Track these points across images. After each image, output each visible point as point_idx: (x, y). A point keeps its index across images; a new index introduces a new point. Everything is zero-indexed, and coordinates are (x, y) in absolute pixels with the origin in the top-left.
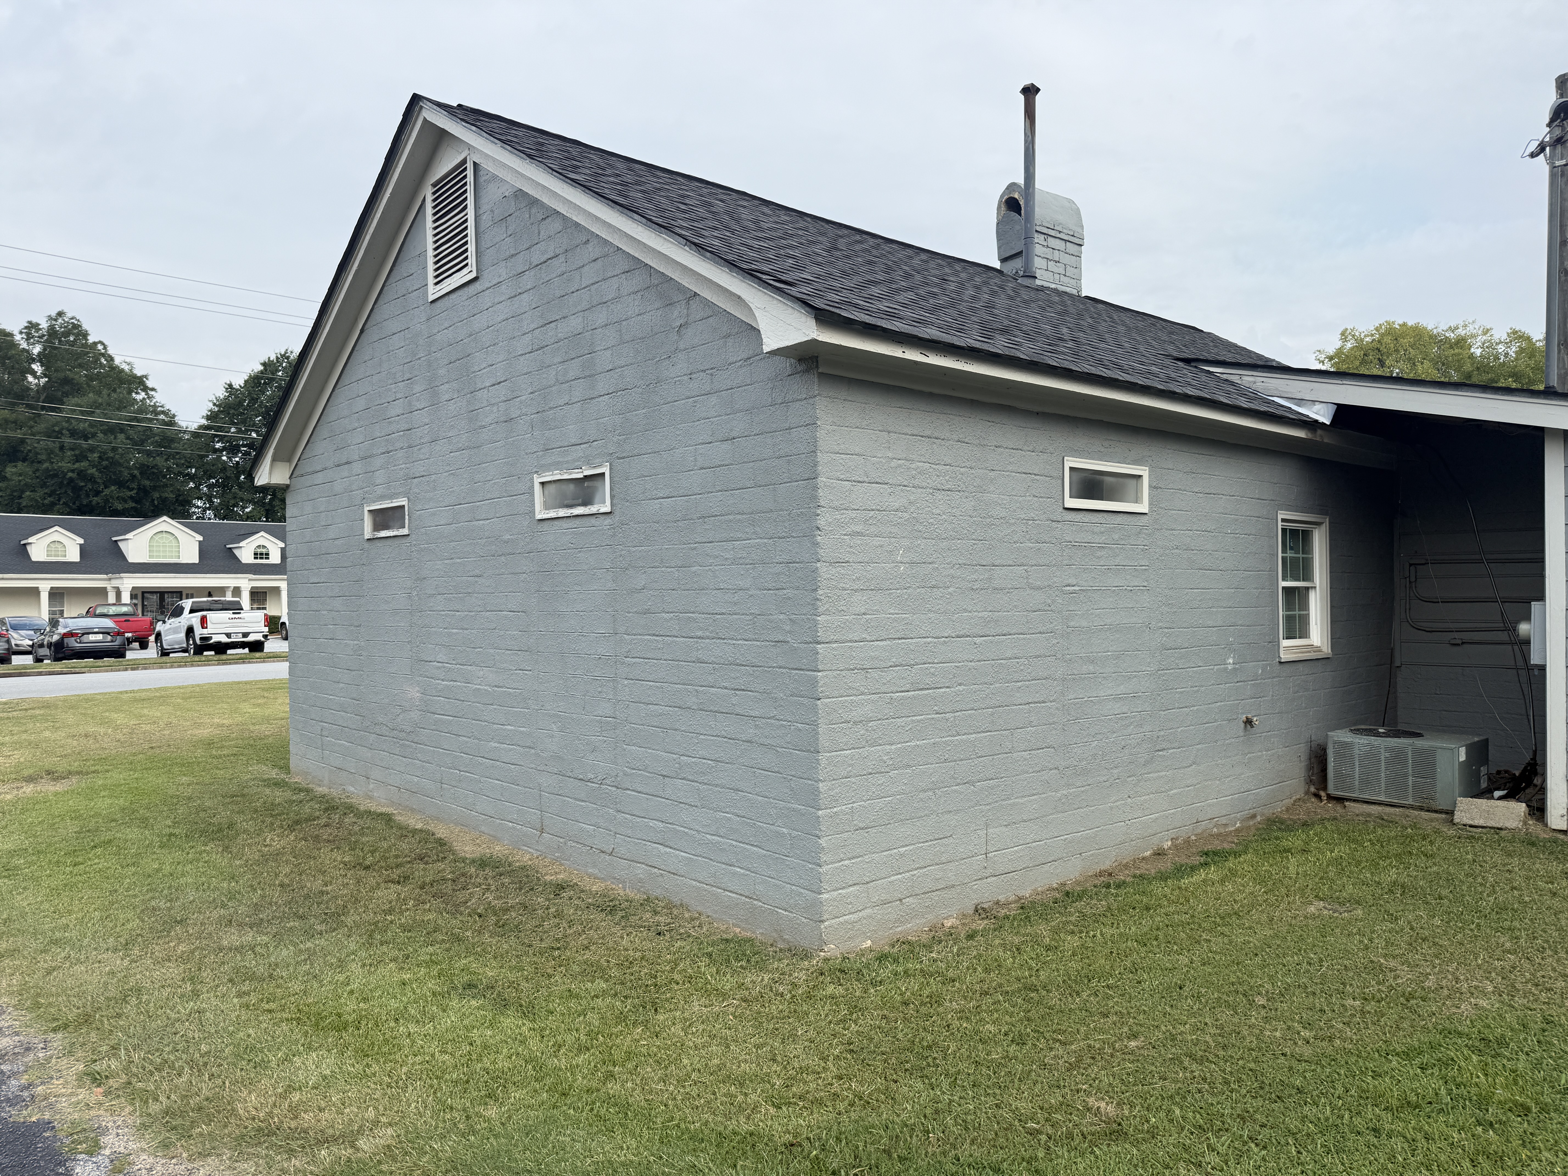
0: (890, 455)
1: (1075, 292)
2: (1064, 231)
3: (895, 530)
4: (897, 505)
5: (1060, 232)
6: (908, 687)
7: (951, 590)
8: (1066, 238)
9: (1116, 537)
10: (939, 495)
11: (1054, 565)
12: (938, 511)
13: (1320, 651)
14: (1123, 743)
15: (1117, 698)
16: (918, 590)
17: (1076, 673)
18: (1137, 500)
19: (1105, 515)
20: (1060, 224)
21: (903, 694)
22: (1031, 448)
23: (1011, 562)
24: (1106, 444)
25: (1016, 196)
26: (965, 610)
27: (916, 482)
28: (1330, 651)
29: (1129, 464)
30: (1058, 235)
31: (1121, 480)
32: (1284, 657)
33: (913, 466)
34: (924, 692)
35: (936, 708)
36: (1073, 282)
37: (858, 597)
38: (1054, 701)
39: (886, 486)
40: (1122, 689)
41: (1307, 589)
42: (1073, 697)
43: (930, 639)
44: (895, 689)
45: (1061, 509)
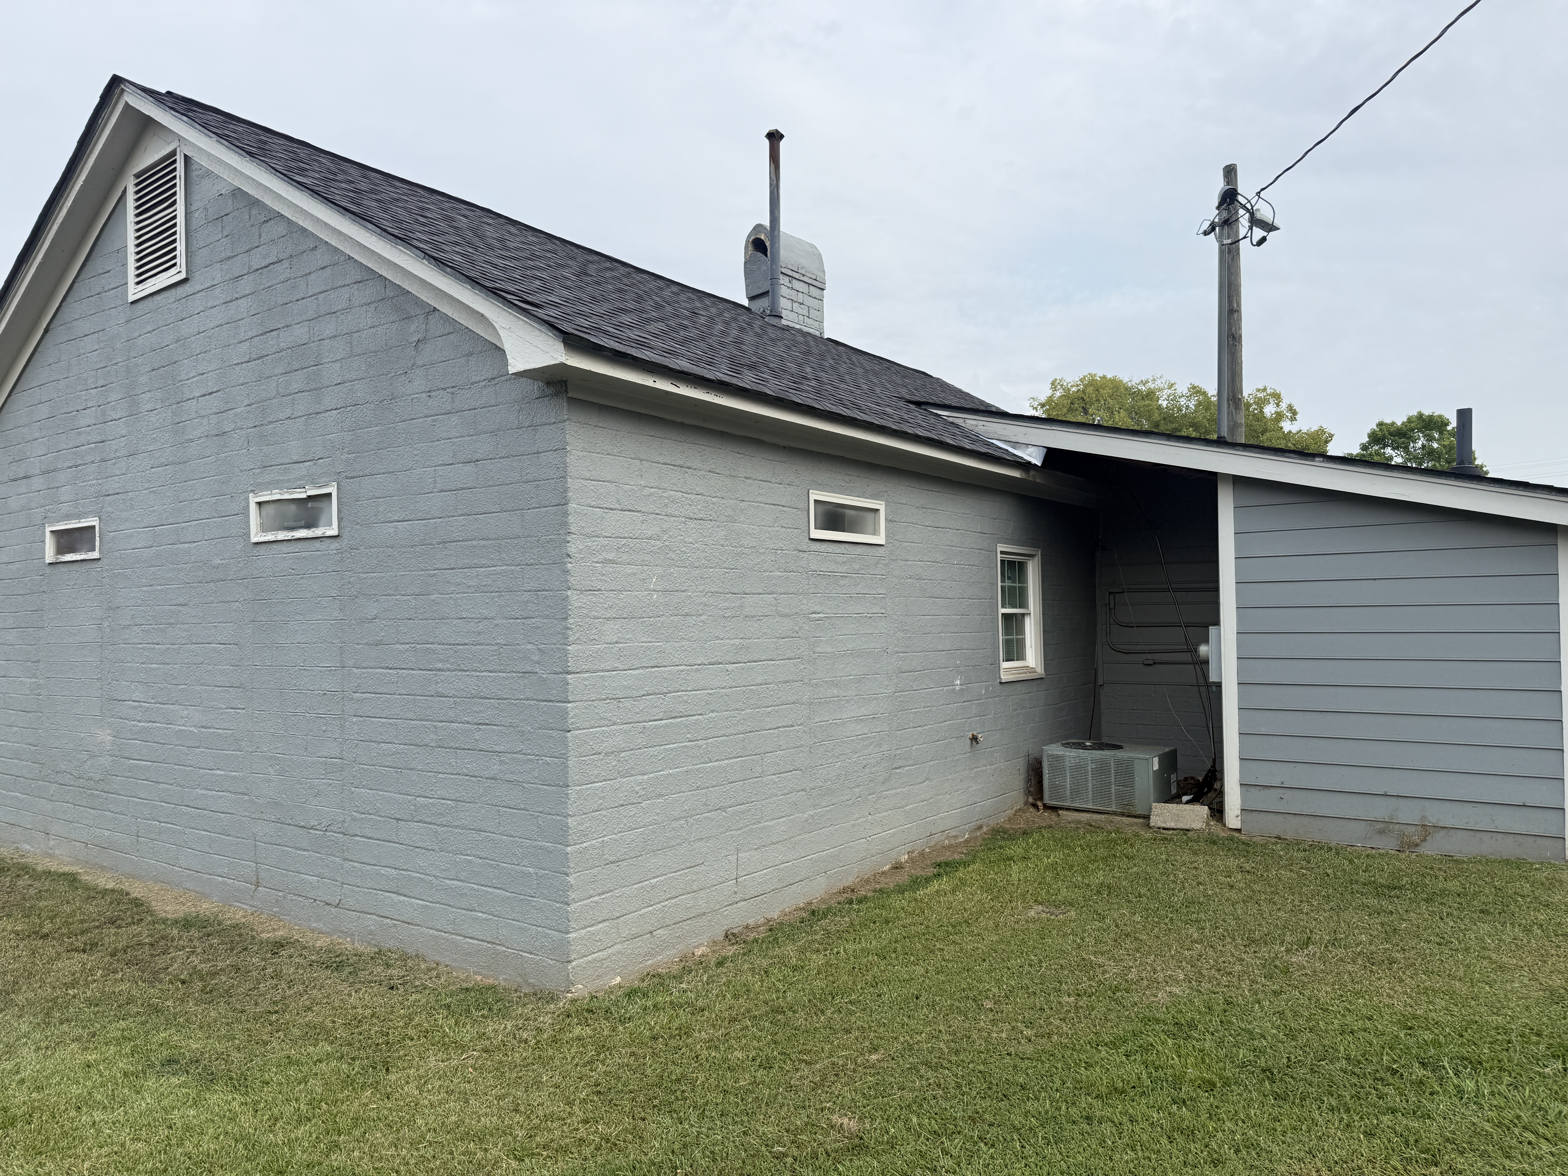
0: (643, 483)
1: (817, 334)
2: (808, 274)
3: (647, 558)
4: (649, 533)
5: (804, 275)
6: (661, 715)
7: (703, 618)
8: (809, 281)
9: (857, 567)
10: (691, 524)
11: (801, 594)
12: (691, 540)
13: (1035, 672)
14: (864, 762)
15: (858, 720)
16: (672, 618)
17: (821, 697)
18: (875, 532)
19: (847, 546)
20: (803, 268)
21: (656, 723)
22: (778, 481)
23: (760, 591)
24: (847, 478)
25: (762, 237)
26: (718, 638)
27: (669, 511)
28: (1043, 672)
29: (867, 498)
30: (802, 278)
31: (860, 513)
32: (1005, 677)
33: (666, 495)
34: (676, 720)
35: (688, 736)
36: (816, 324)
37: (611, 625)
38: (801, 724)
39: (639, 514)
40: (863, 711)
41: (1023, 615)
42: (819, 720)
43: (682, 668)
44: (649, 717)
45: (807, 540)
